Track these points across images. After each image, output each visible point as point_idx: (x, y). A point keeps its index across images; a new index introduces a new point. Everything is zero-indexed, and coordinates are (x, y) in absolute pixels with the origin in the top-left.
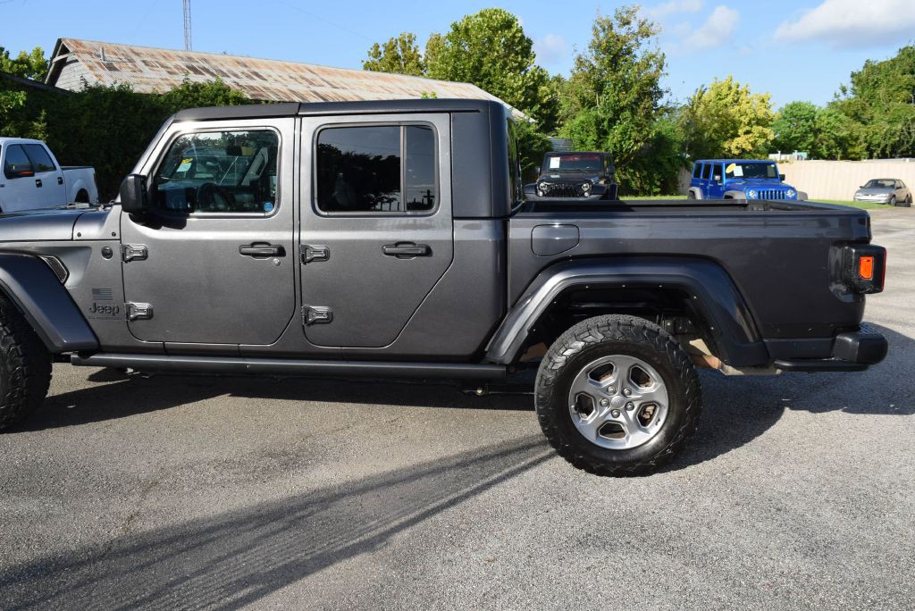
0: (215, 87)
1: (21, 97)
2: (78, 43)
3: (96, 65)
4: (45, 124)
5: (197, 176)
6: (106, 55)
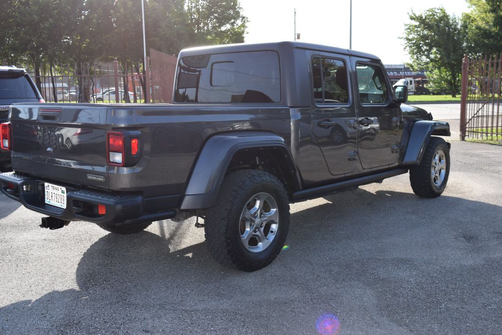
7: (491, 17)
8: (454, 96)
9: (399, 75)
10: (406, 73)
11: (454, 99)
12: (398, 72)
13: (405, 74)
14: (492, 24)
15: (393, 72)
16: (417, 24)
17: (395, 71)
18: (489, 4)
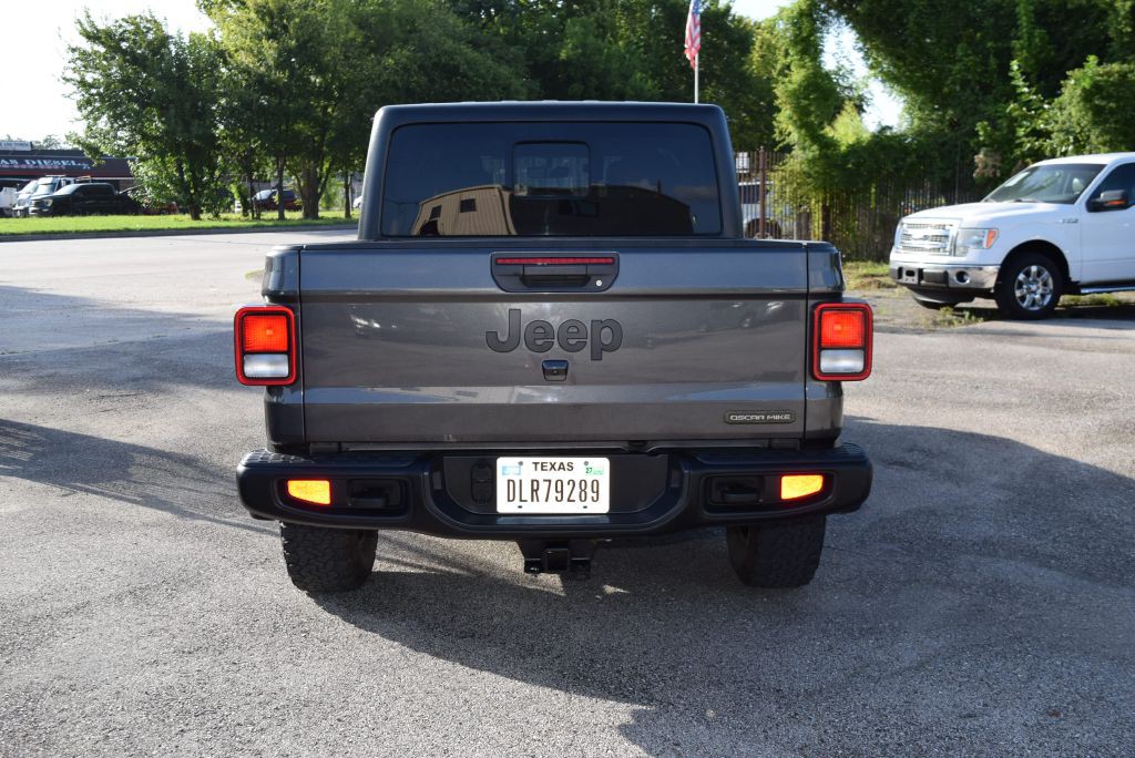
7: (270, 49)
8: (196, 217)
9: (24, 167)
10: (39, 162)
11: (195, 224)
12: (21, 161)
13: (37, 164)
14: (271, 63)
15: (7, 159)
16: (102, 50)
17: (12, 158)
18: (263, 20)
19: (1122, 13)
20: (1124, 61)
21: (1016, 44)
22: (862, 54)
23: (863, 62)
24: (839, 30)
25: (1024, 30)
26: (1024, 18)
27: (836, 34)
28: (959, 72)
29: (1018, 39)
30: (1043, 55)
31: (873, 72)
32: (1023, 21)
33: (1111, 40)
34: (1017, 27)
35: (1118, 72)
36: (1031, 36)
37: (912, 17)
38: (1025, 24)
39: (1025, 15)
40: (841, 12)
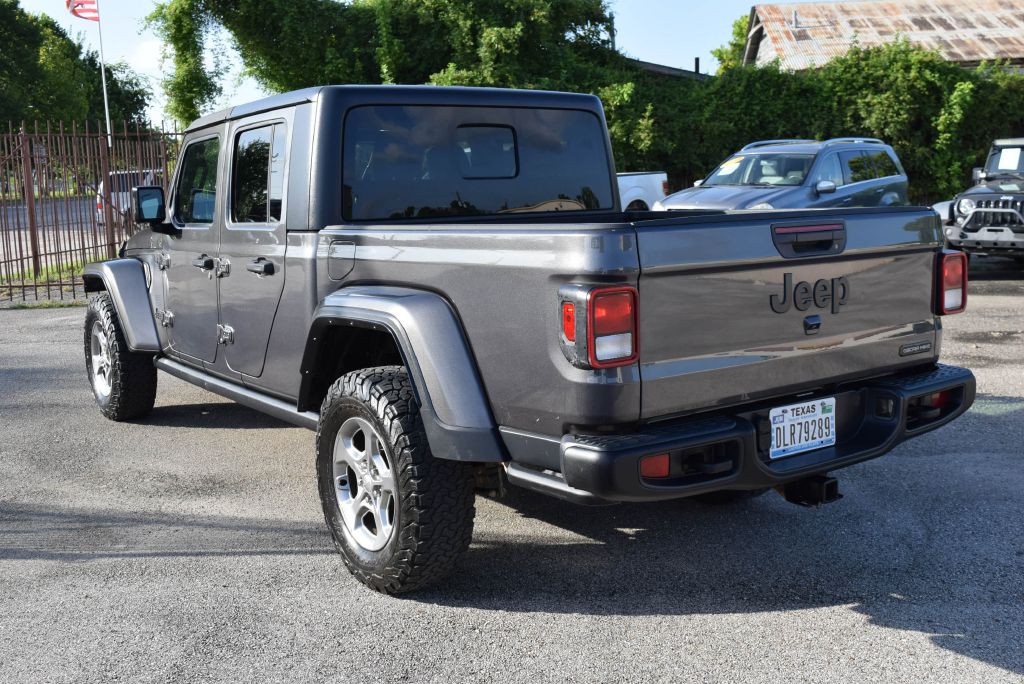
0: (894, 49)
1: (628, 89)
2: (773, 9)
3: (783, 36)
4: (651, 121)
5: (763, 180)
6: (799, 19)
19: (466, 29)
20: (469, 69)
21: (381, 51)
22: (239, 53)
23: (241, 59)
24: (217, 30)
25: (385, 39)
26: (384, 29)
27: (213, 32)
28: (331, 71)
29: (381, 46)
30: (401, 61)
31: (248, 69)
32: (383, 31)
33: (454, 51)
34: (378, 36)
35: (467, 77)
36: (390, 44)
37: (287, 21)
38: (384, 34)
39: (385, 26)
40: (217, 12)
